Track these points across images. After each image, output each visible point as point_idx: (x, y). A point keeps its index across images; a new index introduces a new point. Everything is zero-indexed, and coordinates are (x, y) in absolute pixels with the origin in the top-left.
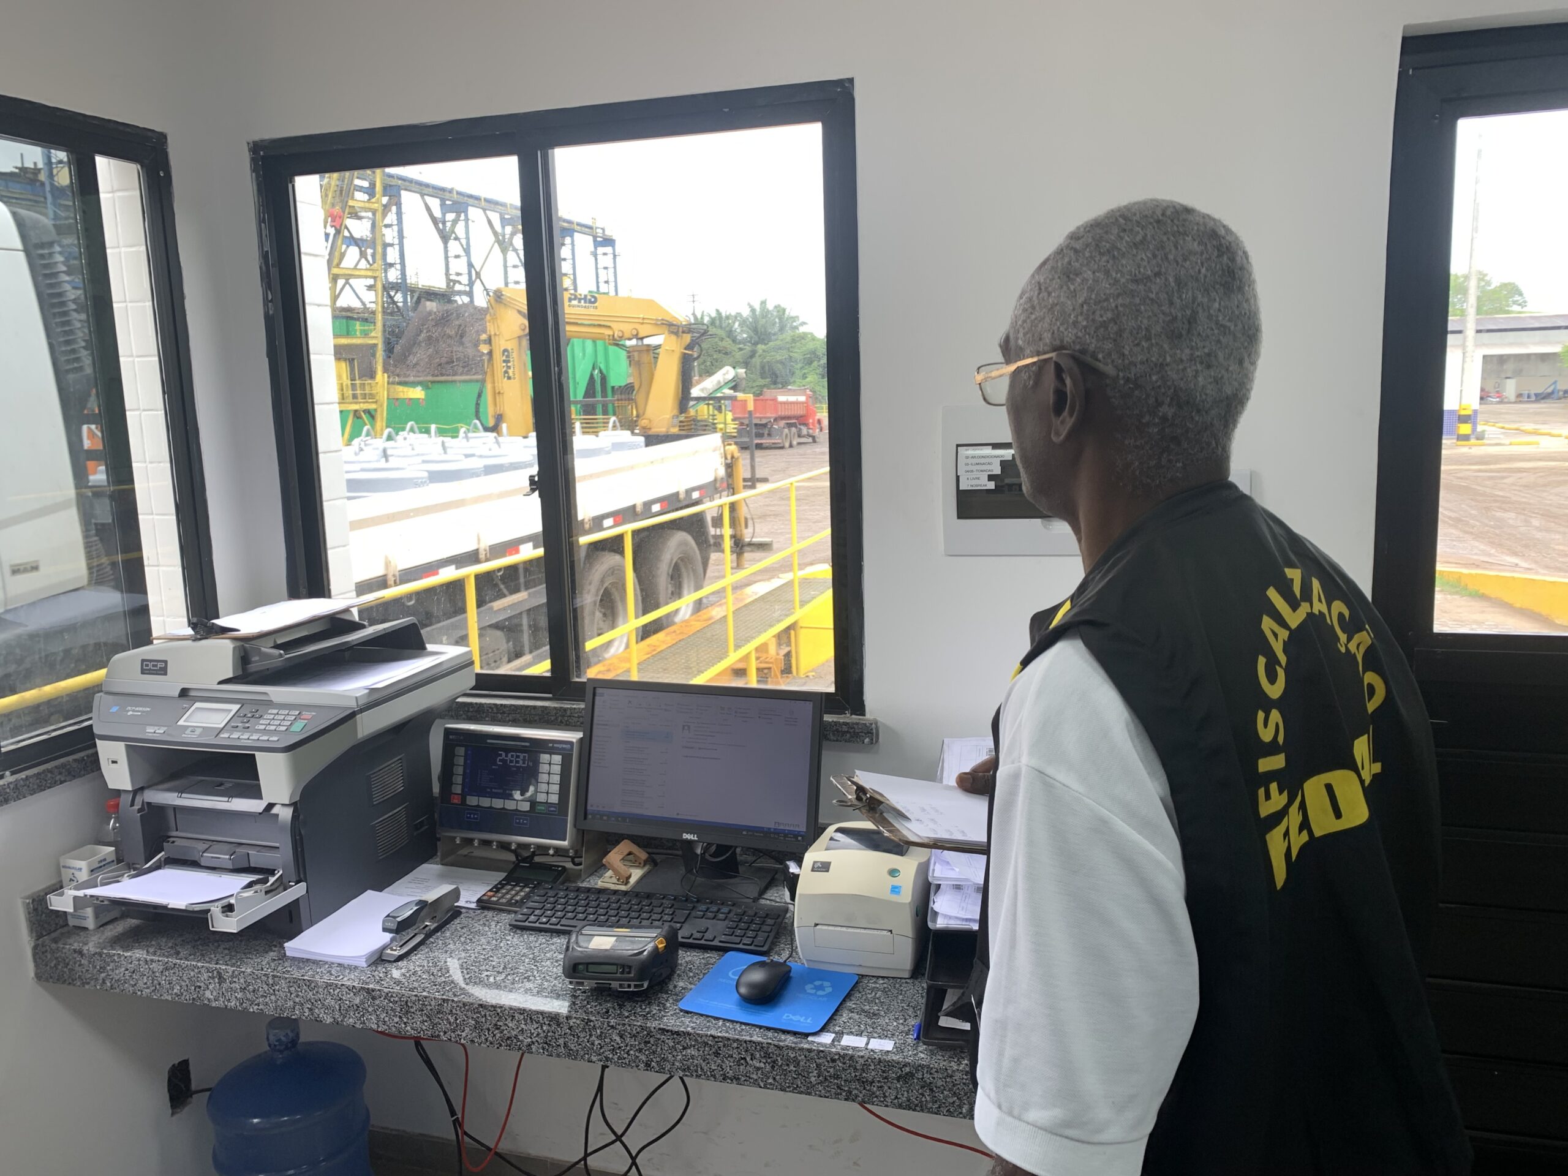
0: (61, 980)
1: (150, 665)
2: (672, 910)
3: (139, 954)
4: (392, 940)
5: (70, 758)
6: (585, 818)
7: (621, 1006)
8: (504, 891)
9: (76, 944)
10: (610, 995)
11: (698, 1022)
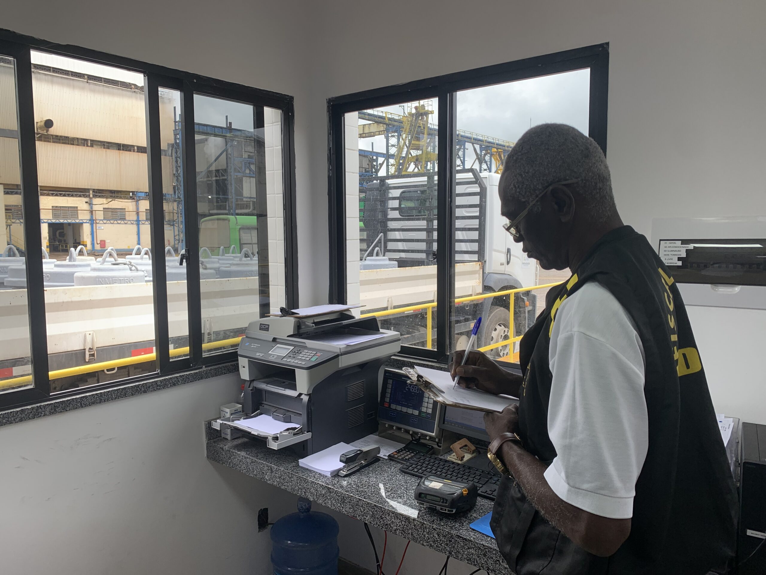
0: (215, 460)
1: (263, 326)
2: (480, 477)
3: (243, 453)
4: (344, 467)
5: (229, 364)
6: (444, 423)
7: (441, 520)
8: (402, 453)
9: (221, 445)
10: (437, 513)
11: (478, 536)
